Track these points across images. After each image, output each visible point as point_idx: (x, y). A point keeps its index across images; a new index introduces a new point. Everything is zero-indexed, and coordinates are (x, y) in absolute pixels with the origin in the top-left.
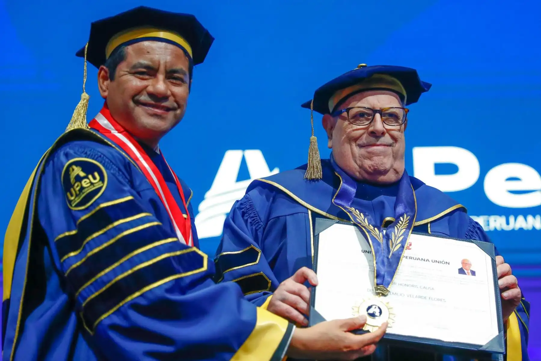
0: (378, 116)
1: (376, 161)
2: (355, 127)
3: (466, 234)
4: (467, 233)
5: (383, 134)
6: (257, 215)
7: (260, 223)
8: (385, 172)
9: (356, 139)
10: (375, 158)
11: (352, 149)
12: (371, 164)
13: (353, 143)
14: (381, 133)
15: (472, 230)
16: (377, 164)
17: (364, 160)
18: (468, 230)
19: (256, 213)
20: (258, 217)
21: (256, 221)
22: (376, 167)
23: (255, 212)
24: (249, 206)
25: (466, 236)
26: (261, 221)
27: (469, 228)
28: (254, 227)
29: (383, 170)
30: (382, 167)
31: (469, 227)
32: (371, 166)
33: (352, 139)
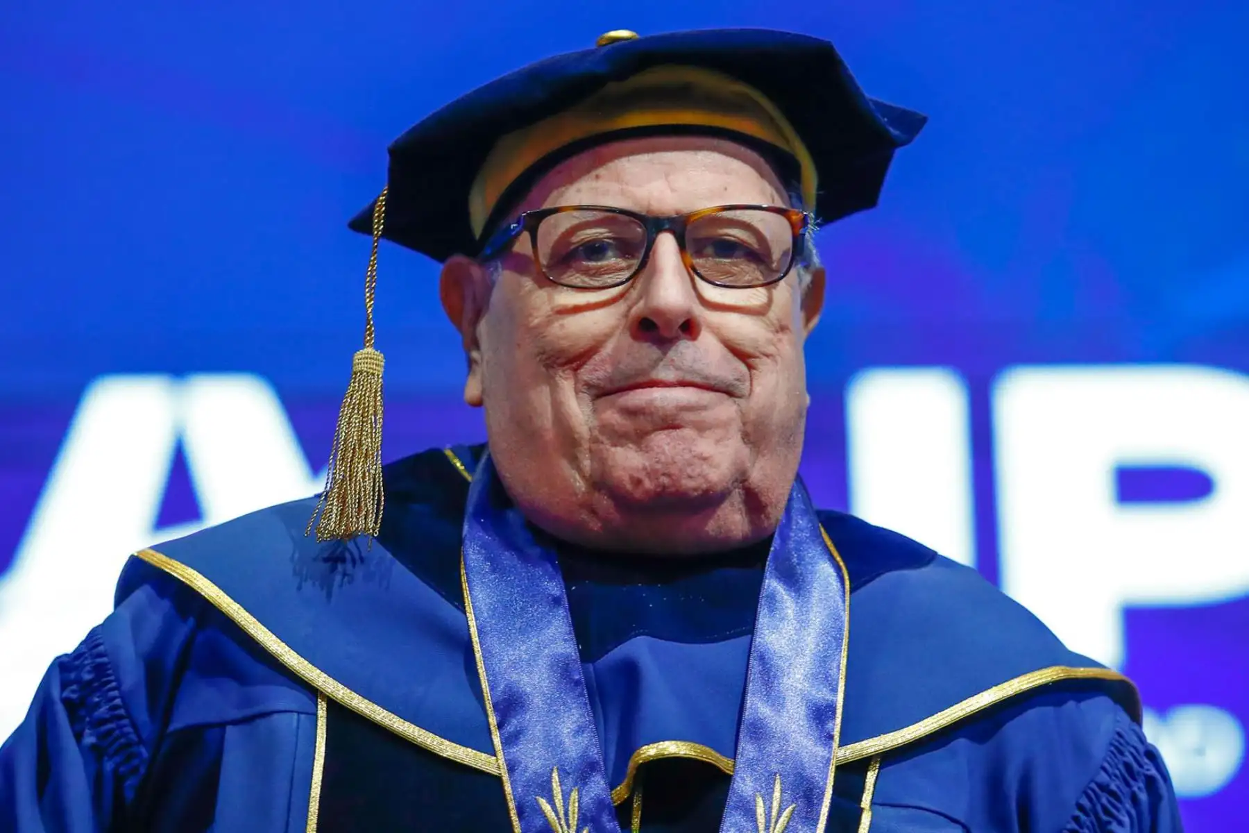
0: (667, 245)
1: (664, 453)
2: (568, 298)
3: (1080, 807)
4: (1084, 801)
5: (689, 328)
6: (122, 712)
7: (134, 749)
8: (710, 500)
9: (575, 359)
10: (661, 440)
11: (557, 406)
12: (641, 466)
13: (566, 379)
14: (681, 321)
15: (1113, 787)
16: (667, 464)
17: (613, 449)
18: (1093, 786)
19: (118, 701)
20: (126, 721)
21: (118, 738)
22: (665, 480)
23: (115, 698)
24: (89, 672)
25: (1077, 813)
26: (141, 741)
27: (1103, 777)
28: (109, 766)
29: (695, 490)
30: (690, 477)
31: (1103, 774)
32: (642, 475)
33: (560, 361)
